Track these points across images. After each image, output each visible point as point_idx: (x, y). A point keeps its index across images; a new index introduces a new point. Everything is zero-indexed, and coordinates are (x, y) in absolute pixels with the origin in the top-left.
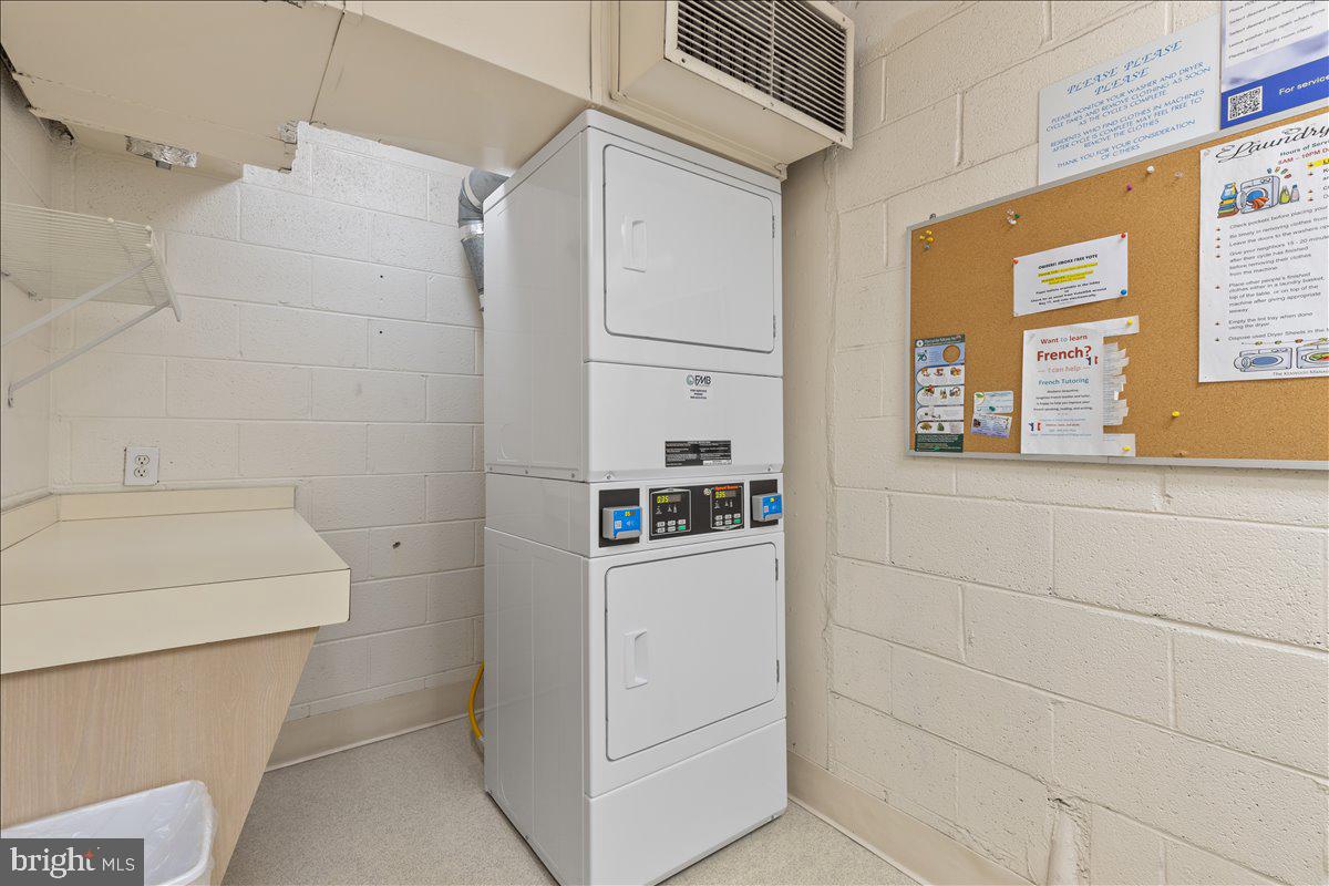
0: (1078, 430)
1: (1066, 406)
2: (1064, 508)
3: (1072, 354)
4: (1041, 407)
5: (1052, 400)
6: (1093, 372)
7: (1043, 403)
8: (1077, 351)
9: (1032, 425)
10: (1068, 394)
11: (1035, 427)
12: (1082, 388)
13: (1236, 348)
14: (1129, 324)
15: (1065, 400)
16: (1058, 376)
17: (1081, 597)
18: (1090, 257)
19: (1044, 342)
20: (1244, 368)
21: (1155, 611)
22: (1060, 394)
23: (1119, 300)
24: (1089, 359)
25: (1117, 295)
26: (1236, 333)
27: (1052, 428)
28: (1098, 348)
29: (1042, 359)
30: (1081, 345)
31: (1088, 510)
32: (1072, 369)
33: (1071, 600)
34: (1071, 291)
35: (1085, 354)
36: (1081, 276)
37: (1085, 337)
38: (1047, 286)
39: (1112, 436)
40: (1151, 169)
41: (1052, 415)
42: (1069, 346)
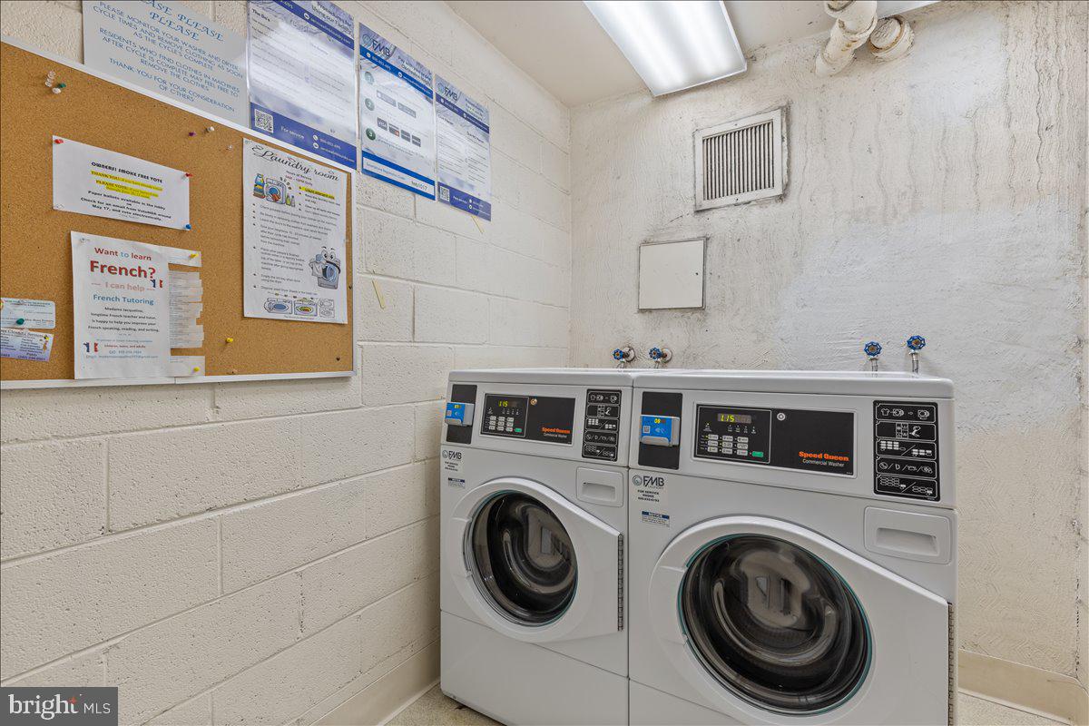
0: (144, 352)
1: (128, 326)
2: (121, 435)
3: (134, 273)
4: (99, 325)
5: (112, 319)
6: (158, 295)
7: (100, 321)
8: (140, 271)
9: (87, 345)
10: (132, 314)
11: (92, 347)
12: (148, 310)
13: (266, 295)
14: (191, 257)
15: (127, 320)
16: (118, 293)
17: (140, 521)
18: (155, 180)
19: (99, 251)
20: (270, 310)
21: (208, 506)
22: (122, 313)
23: (182, 232)
24: (154, 281)
25: (180, 228)
26: (266, 284)
27: (114, 349)
28: (162, 273)
29: (97, 270)
30: (145, 265)
31: (147, 432)
32: (134, 288)
33: (131, 530)
34: (134, 206)
35: (149, 275)
36: (146, 195)
37: (149, 258)
38: (102, 189)
39: (179, 358)
40: (212, 129)
41: (113, 335)
42: (132, 264)
